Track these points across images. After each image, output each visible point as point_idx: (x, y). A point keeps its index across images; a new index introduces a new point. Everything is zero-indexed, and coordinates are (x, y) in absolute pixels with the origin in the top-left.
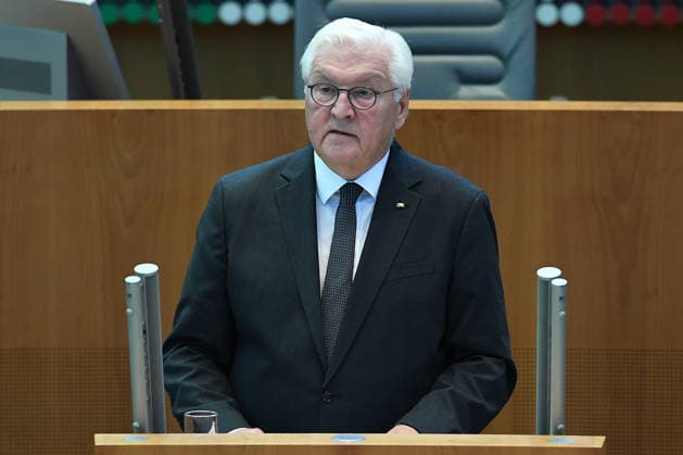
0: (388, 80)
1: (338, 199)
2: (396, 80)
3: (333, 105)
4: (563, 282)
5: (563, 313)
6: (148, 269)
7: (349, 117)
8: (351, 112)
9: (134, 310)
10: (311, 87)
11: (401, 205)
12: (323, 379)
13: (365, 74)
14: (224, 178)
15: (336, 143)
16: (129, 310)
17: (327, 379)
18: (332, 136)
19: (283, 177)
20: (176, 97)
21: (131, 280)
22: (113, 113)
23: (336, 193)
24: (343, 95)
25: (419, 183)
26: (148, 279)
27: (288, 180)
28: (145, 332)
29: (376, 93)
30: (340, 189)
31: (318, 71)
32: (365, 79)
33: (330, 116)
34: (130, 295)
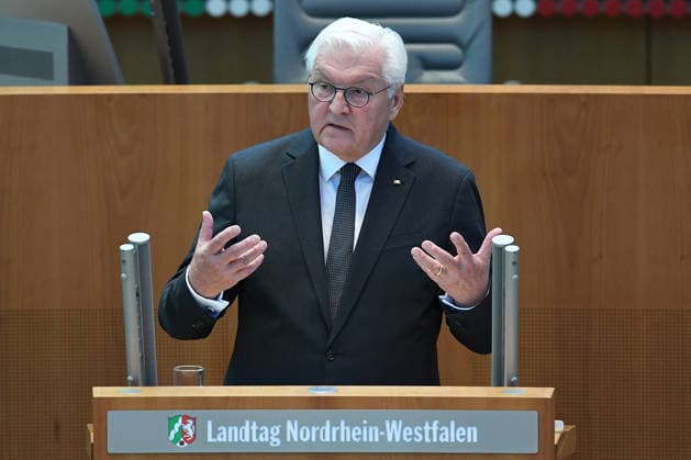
0: (382, 81)
1: (338, 178)
2: (389, 80)
3: (331, 102)
4: (516, 248)
5: (515, 276)
6: (140, 237)
7: (344, 114)
8: (346, 109)
9: (128, 275)
10: (312, 85)
11: (398, 182)
12: (328, 337)
13: (359, 77)
14: (235, 155)
15: (332, 136)
16: (123, 275)
17: (332, 337)
18: (329, 129)
19: (290, 155)
20: (167, 82)
21: (126, 247)
22: (110, 97)
23: (338, 172)
24: (340, 94)
25: (414, 163)
26: (140, 247)
27: (294, 158)
28: (138, 295)
29: (369, 94)
30: (342, 169)
31: (318, 70)
32: (360, 80)
33: (328, 111)
34: (124, 262)
